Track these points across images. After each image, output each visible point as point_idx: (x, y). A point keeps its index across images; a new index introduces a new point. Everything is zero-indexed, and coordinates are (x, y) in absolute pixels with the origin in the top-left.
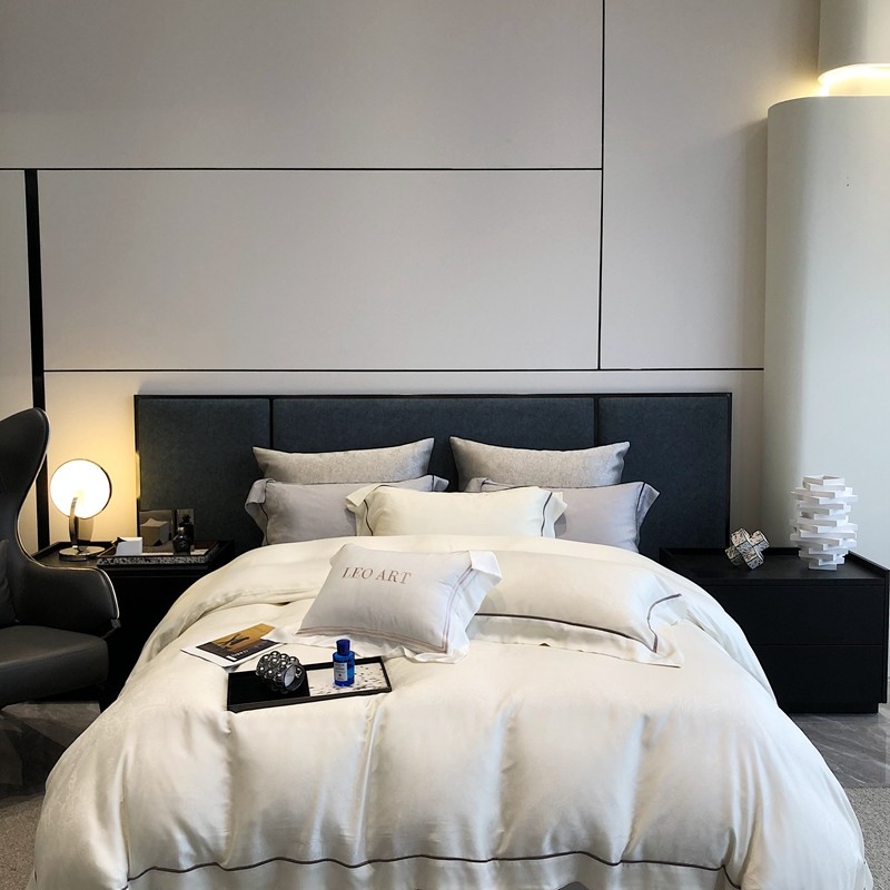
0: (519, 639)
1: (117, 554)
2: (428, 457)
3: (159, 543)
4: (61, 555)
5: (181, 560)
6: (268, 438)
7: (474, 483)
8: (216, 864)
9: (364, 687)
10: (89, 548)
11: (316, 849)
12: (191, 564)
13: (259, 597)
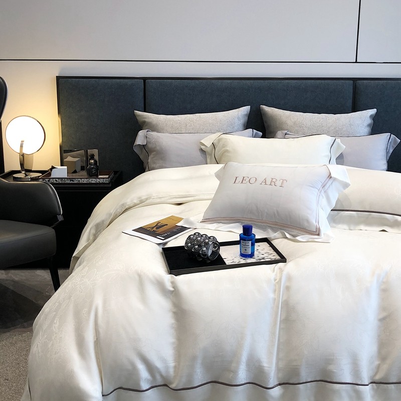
0: (362, 227)
1: (52, 177)
2: (246, 118)
3: (75, 172)
4: (14, 178)
5: (93, 181)
6: (143, 105)
7: (279, 133)
8: (165, 385)
9: (263, 259)
10: (31, 173)
11: (242, 375)
12: (100, 184)
13: (163, 200)
